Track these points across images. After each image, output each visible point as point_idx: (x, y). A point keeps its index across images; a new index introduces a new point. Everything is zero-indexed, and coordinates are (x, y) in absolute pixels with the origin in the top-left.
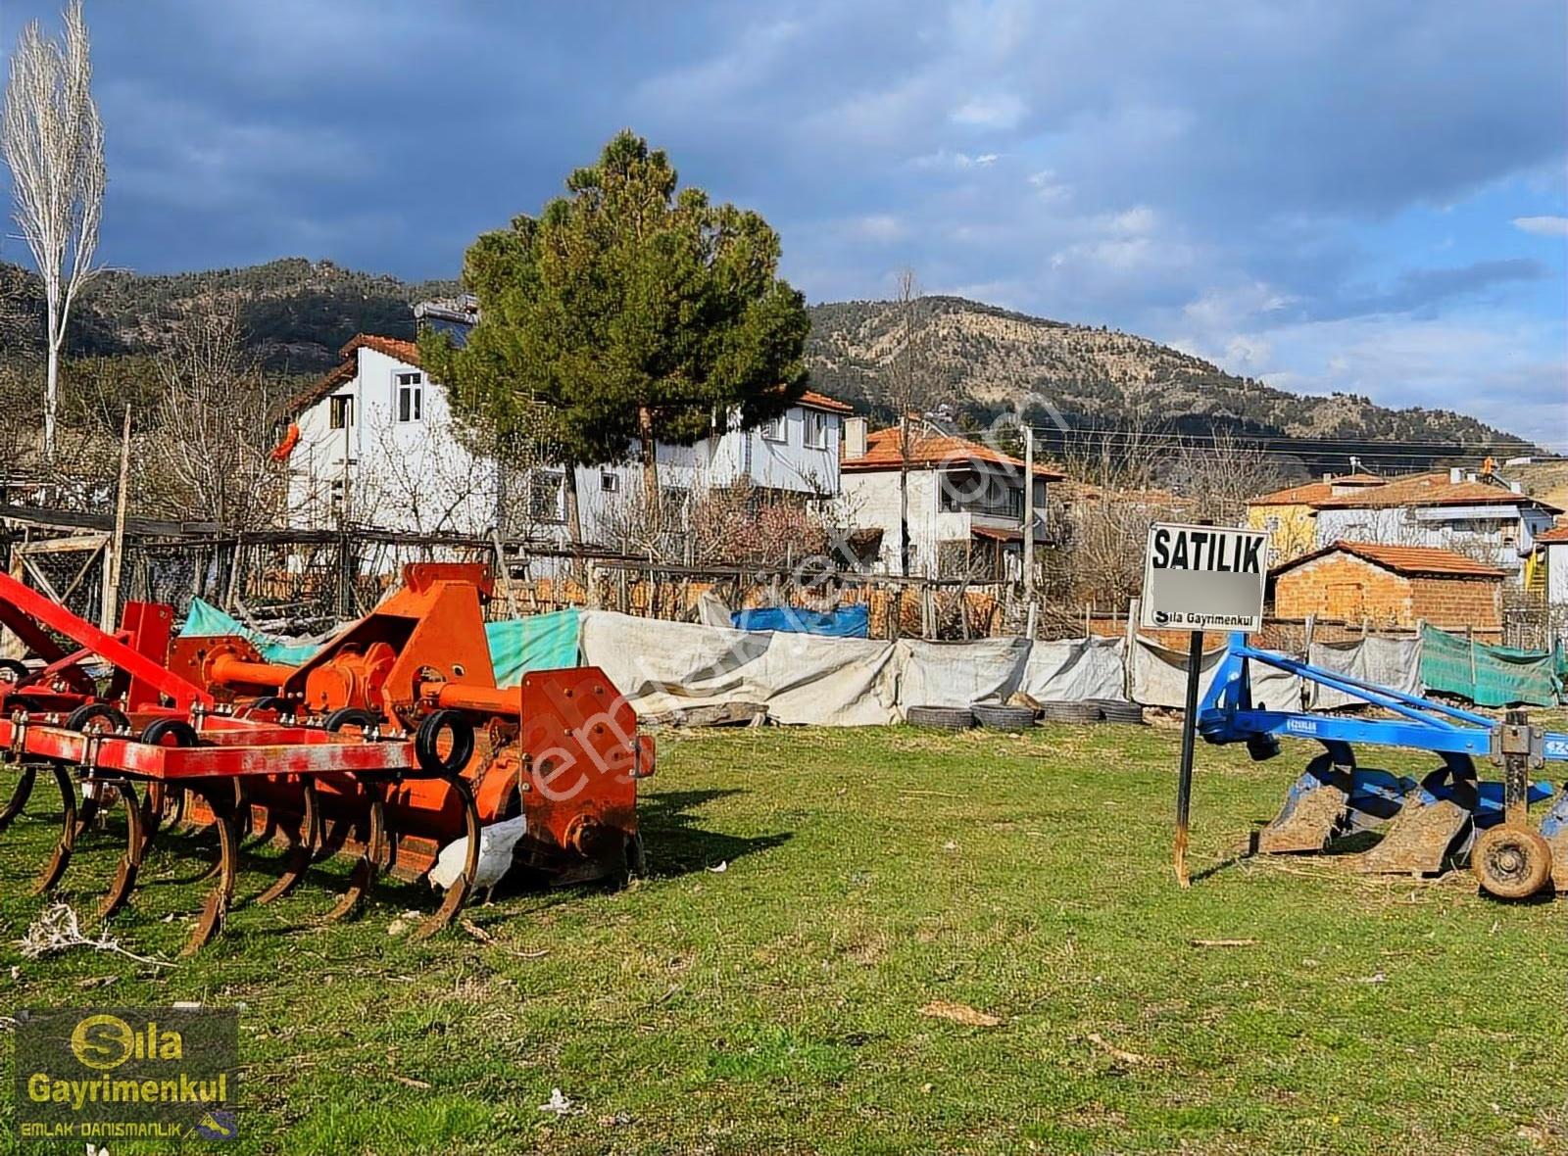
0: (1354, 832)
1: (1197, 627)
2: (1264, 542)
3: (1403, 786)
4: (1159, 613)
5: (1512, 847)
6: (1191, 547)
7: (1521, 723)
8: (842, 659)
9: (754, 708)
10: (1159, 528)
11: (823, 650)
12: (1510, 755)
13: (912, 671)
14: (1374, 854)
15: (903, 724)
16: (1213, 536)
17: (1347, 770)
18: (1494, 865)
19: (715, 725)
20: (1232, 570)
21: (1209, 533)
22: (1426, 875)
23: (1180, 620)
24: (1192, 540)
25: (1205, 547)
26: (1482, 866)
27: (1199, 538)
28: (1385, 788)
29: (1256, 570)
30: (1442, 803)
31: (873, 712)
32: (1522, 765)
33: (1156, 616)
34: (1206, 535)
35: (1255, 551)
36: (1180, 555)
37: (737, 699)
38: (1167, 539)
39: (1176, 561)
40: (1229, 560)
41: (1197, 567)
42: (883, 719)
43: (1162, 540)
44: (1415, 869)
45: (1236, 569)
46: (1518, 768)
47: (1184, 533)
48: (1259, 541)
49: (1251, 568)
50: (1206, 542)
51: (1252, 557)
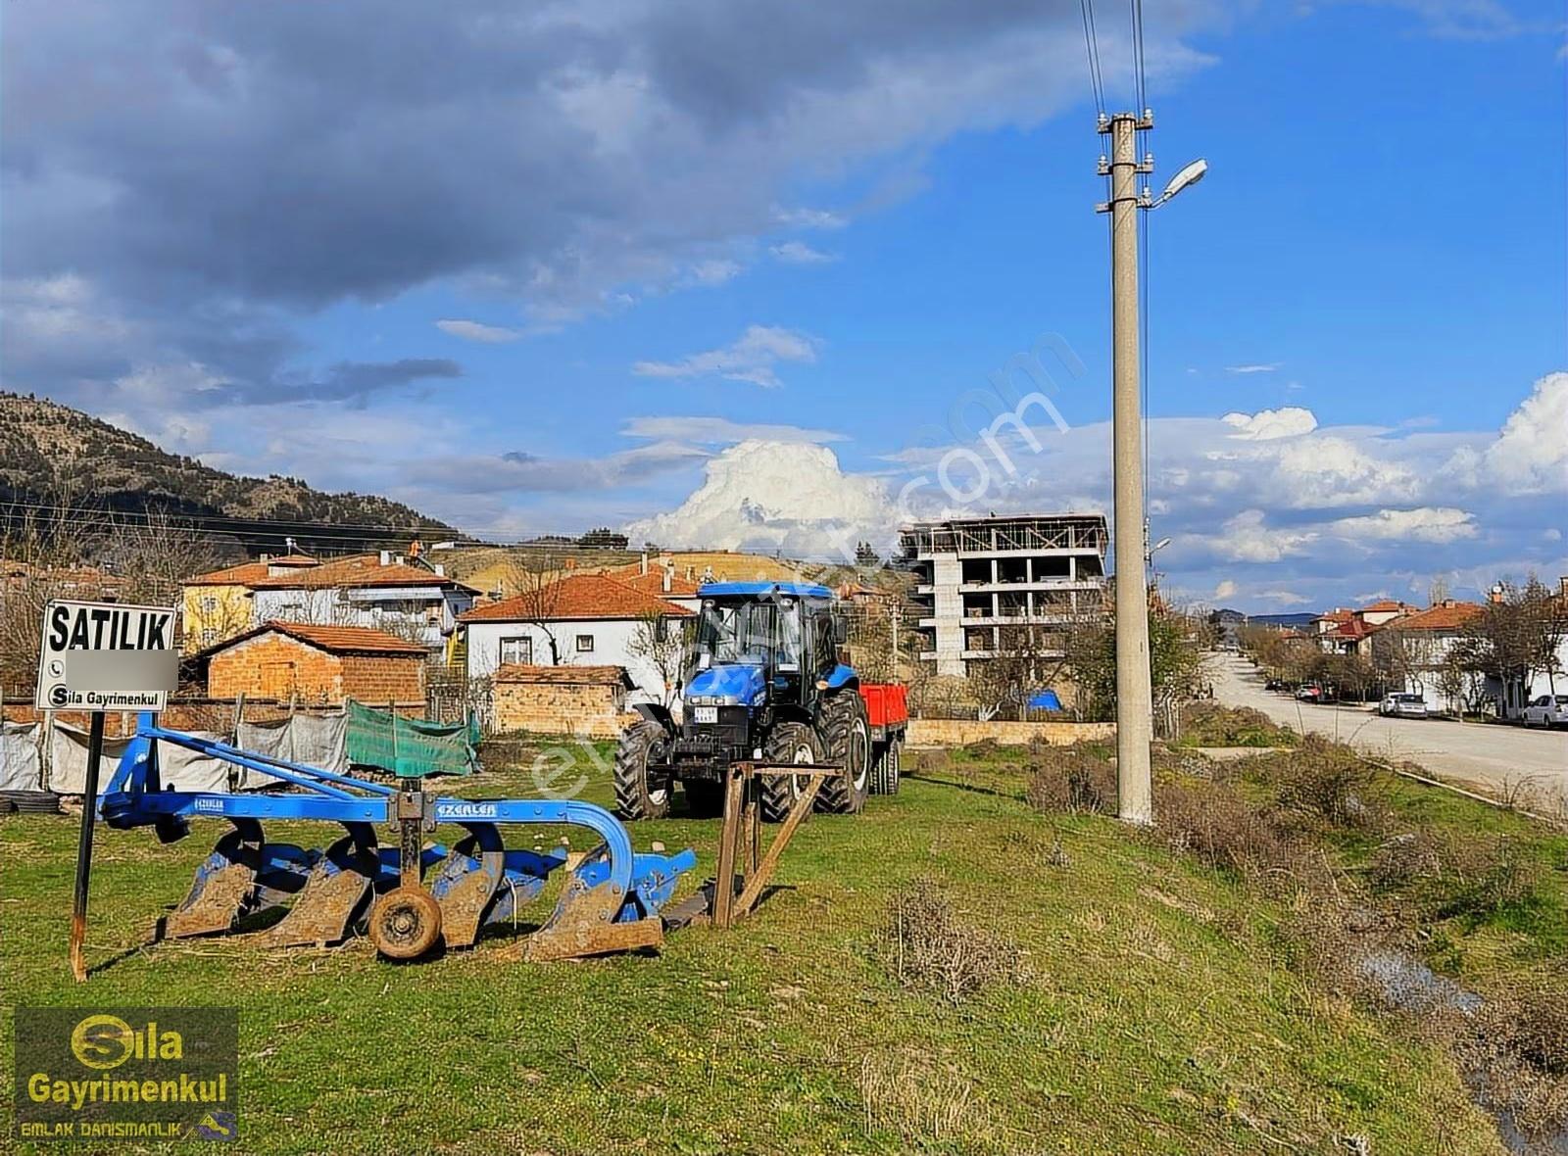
0: (262, 908)
1: (98, 707)
2: (169, 621)
3: (310, 859)
4: (56, 693)
5: (406, 910)
6: (92, 625)
7: (415, 790)
10: (57, 605)
12: (405, 821)
14: (280, 929)
16: (116, 614)
17: (256, 845)
18: (389, 928)
20: (136, 648)
21: (112, 610)
22: (329, 944)
23: (80, 701)
24: (93, 619)
25: (107, 625)
26: (378, 930)
27: (101, 616)
28: (293, 862)
29: (161, 647)
30: (345, 872)
32: (416, 829)
33: (52, 696)
34: (109, 612)
35: (159, 629)
36: (80, 633)
38: (66, 617)
39: (76, 639)
40: (133, 638)
41: (98, 646)
43: (60, 617)
44: (318, 939)
45: (140, 646)
46: (412, 832)
47: (85, 610)
48: (164, 618)
49: (155, 646)
50: (108, 620)
51: (156, 635)
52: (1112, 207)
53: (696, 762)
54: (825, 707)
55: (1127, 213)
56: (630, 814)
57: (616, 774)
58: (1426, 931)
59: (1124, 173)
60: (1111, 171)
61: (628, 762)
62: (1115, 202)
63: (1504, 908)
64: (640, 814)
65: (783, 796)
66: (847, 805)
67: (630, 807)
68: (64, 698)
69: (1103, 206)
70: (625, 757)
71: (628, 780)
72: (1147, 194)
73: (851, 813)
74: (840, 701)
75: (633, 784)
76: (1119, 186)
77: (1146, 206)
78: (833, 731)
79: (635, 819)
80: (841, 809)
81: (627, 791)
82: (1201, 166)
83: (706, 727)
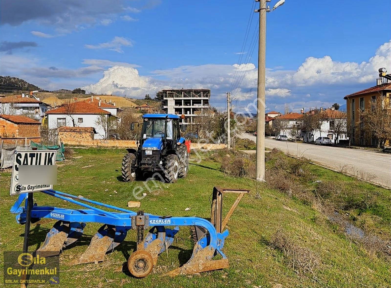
0: (68, 245)
1: (31, 191)
2: (54, 154)
4: (17, 188)
5: (142, 260)
7: (142, 215)
10: (18, 153)
12: (139, 226)
16: (37, 154)
17: (68, 225)
18: (136, 266)
20: (43, 165)
21: (36, 153)
22: (99, 262)
23: (25, 189)
24: (30, 157)
25: (34, 159)
27: (32, 155)
28: (78, 228)
29: (51, 164)
30: (105, 237)
32: (143, 229)
33: (16, 189)
34: (35, 154)
35: (51, 158)
36: (25, 163)
38: (21, 157)
39: (24, 165)
40: (42, 162)
41: (31, 165)
43: (19, 157)
44: (96, 261)
45: (45, 165)
46: (141, 230)
47: (27, 154)
48: (53, 154)
49: (50, 164)
50: (35, 157)
51: (50, 161)
52: (259, 11)
53: (147, 166)
55: (263, 12)
56: (126, 180)
57: (122, 169)
58: (348, 214)
59: (263, 1)
61: (126, 165)
62: (260, 9)
63: (369, 208)
64: (129, 180)
67: (126, 178)
68: (20, 189)
69: (256, 10)
70: (125, 164)
71: (126, 170)
72: (269, 7)
73: (183, 178)
74: (181, 147)
75: (127, 172)
76: (262, 5)
77: (268, 11)
79: (127, 181)
81: (125, 174)
83: (149, 156)
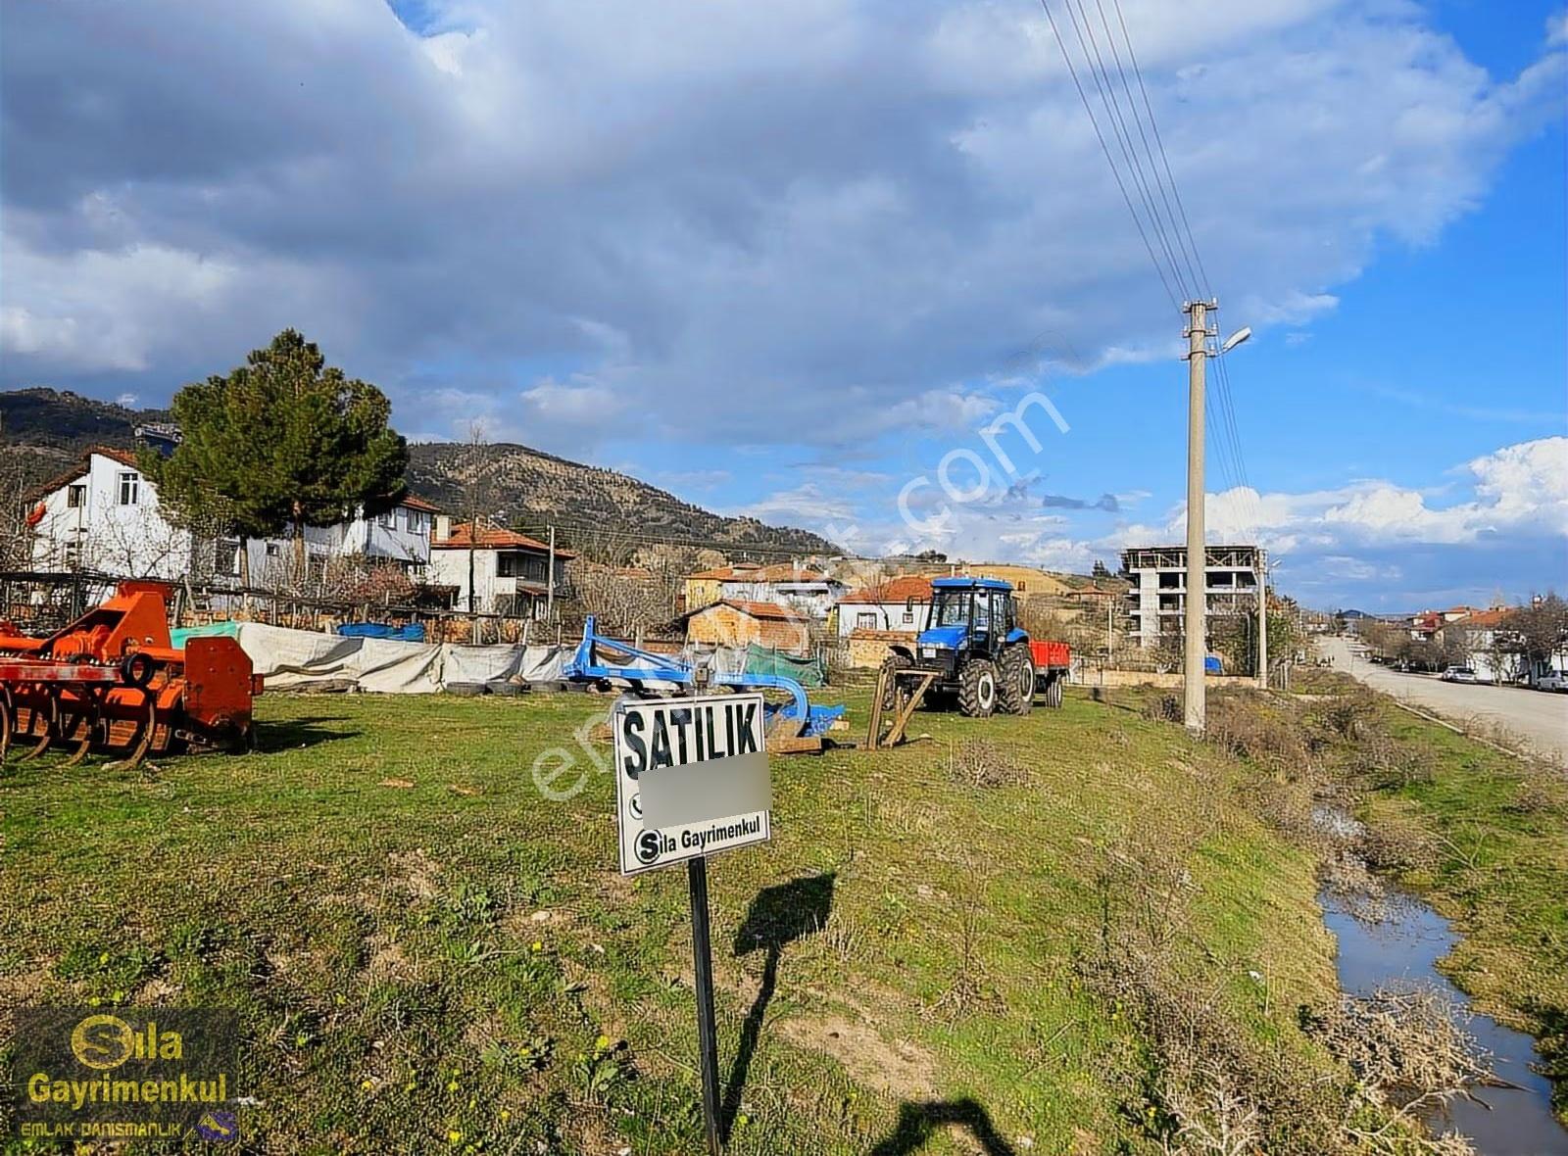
8: (407, 654)
9: (350, 682)
11: (395, 649)
13: (450, 662)
15: (445, 691)
19: (323, 691)
31: (426, 685)
37: (339, 677)
42: (432, 689)
54: (1006, 653)
55: (1199, 360)
59: (1198, 336)
60: (1190, 336)
65: (972, 701)
66: (1018, 710)
72: (1212, 348)
74: (1015, 649)
76: (1194, 345)
77: (1212, 356)
78: (1009, 667)
80: (1014, 712)
82: (1246, 332)
83: (929, 660)
